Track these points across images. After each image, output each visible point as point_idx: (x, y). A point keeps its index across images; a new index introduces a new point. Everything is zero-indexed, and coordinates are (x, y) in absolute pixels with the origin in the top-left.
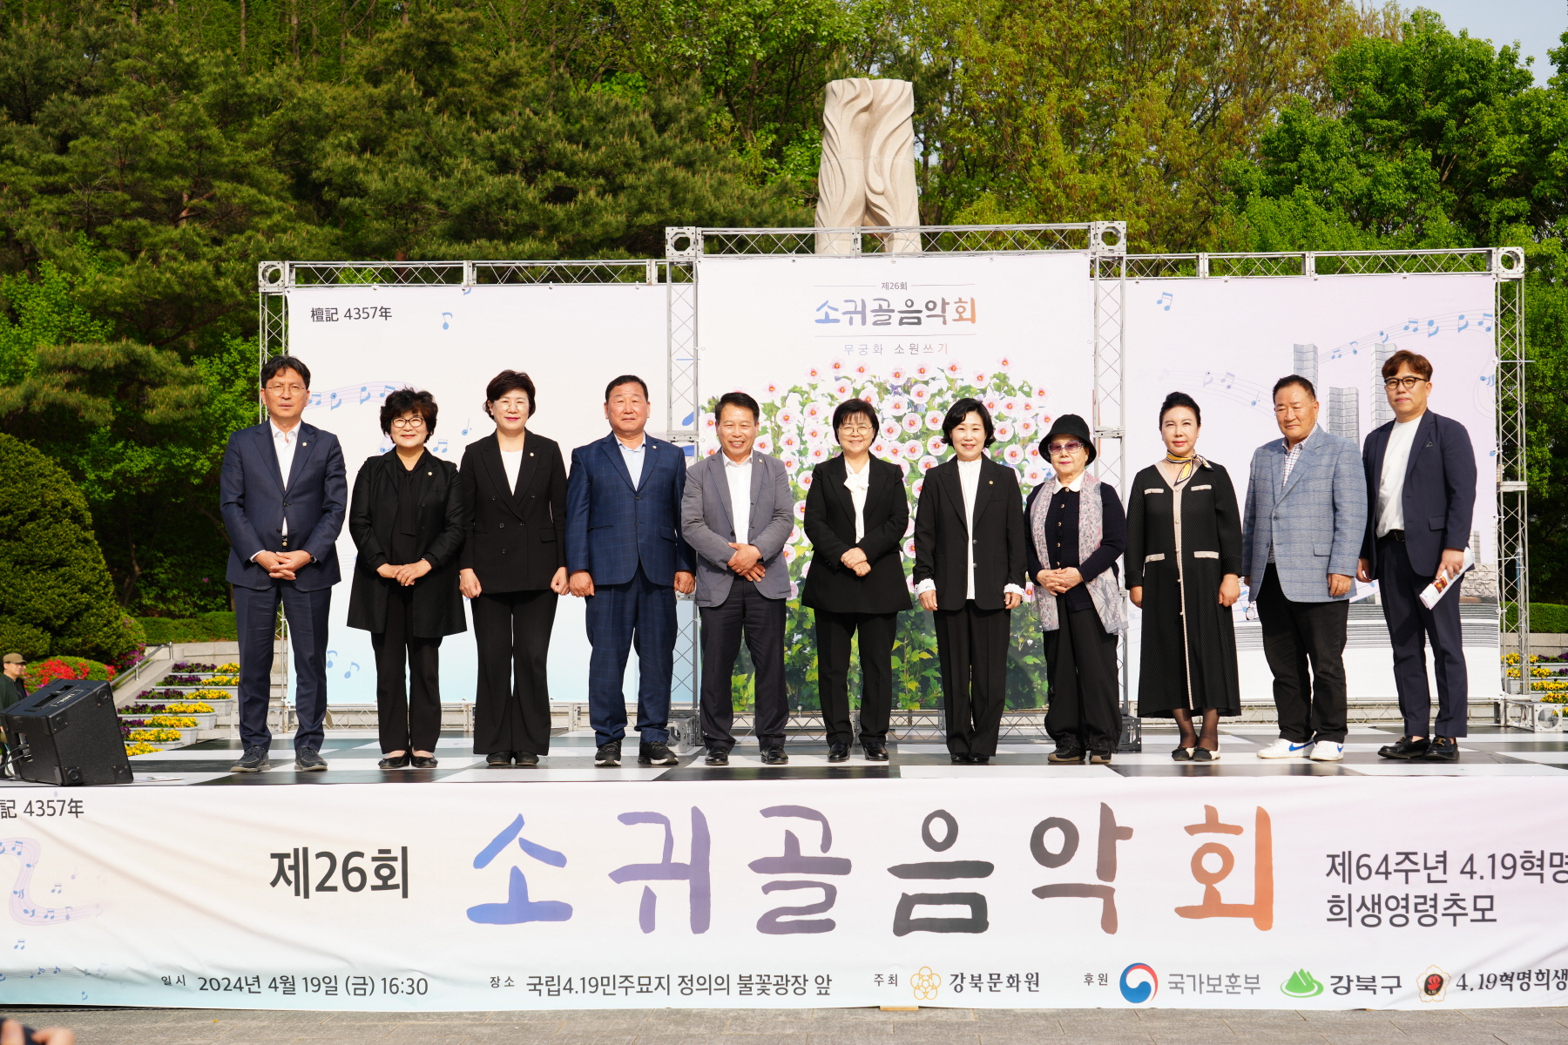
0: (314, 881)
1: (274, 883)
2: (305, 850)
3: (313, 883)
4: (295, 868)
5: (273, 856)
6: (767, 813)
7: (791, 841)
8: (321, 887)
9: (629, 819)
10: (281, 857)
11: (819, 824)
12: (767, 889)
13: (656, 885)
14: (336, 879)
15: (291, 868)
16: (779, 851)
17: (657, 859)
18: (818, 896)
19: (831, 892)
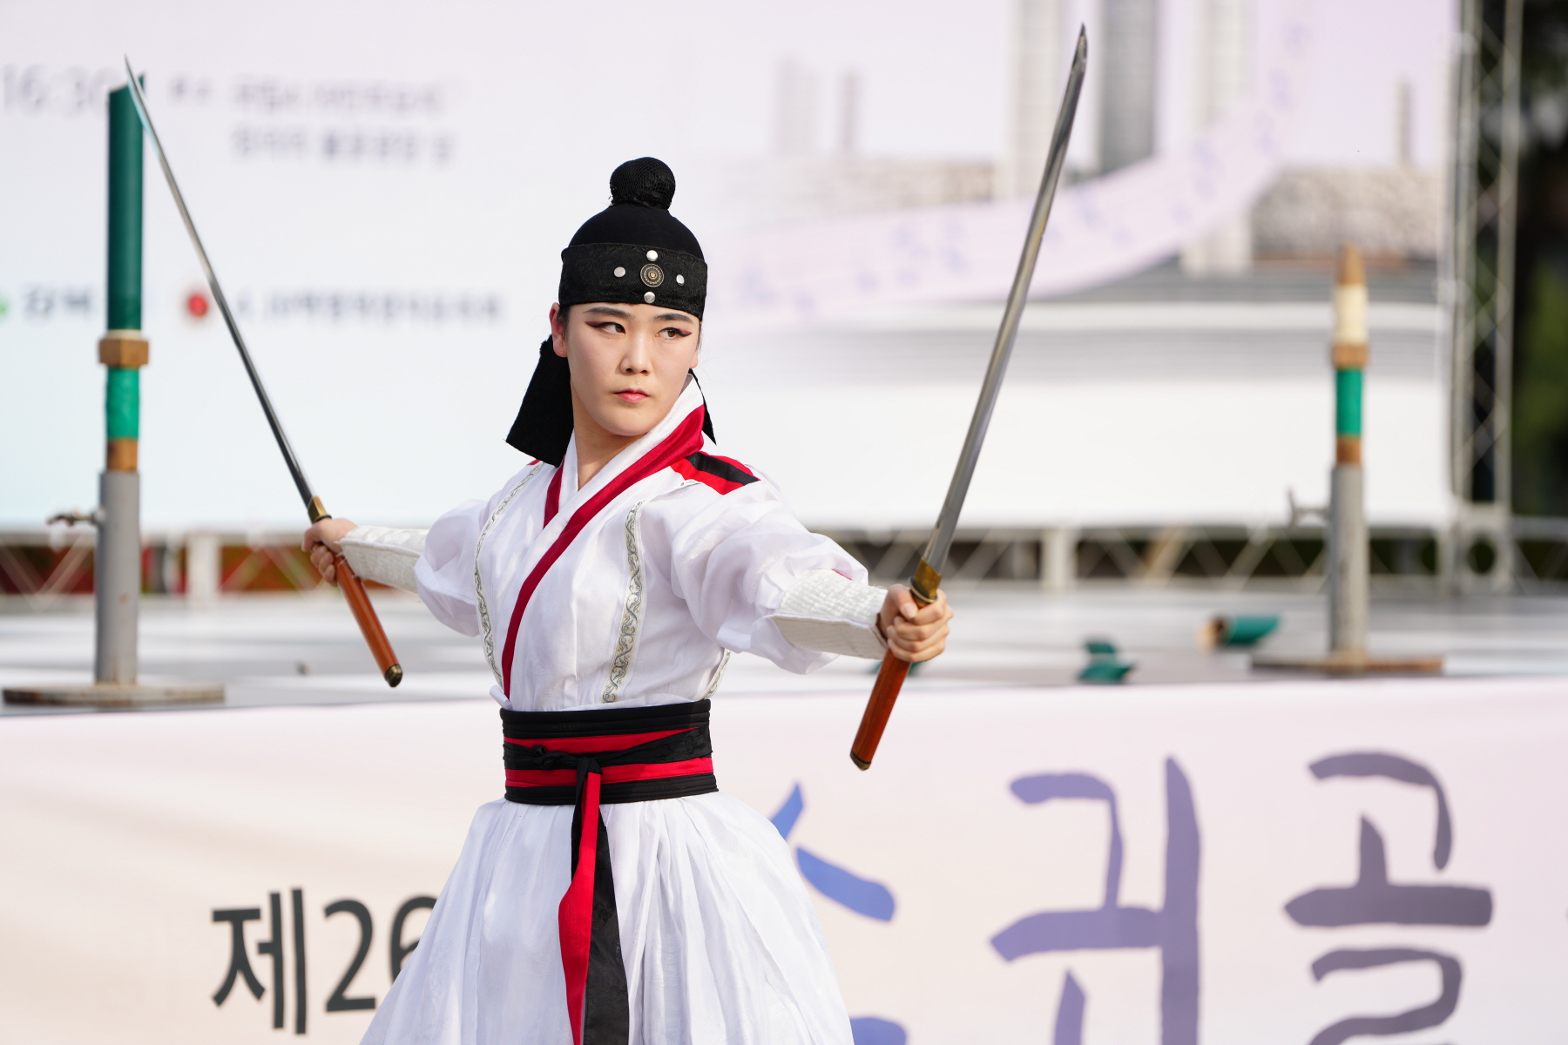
0: (320, 987)
1: (221, 997)
2: (297, 896)
3: (319, 991)
4: (272, 948)
5: (219, 916)
6: (1325, 769)
7: (1371, 843)
8: (338, 1003)
9: (1032, 789)
10: (236, 918)
11: (1424, 799)
12: (1323, 967)
13: (1093, 967)
14: (373, 979)
15: (263, 948)
16: (1343, 870)
17: (1090, 896)
18: (1422, 984)
19: (1452, 972)
